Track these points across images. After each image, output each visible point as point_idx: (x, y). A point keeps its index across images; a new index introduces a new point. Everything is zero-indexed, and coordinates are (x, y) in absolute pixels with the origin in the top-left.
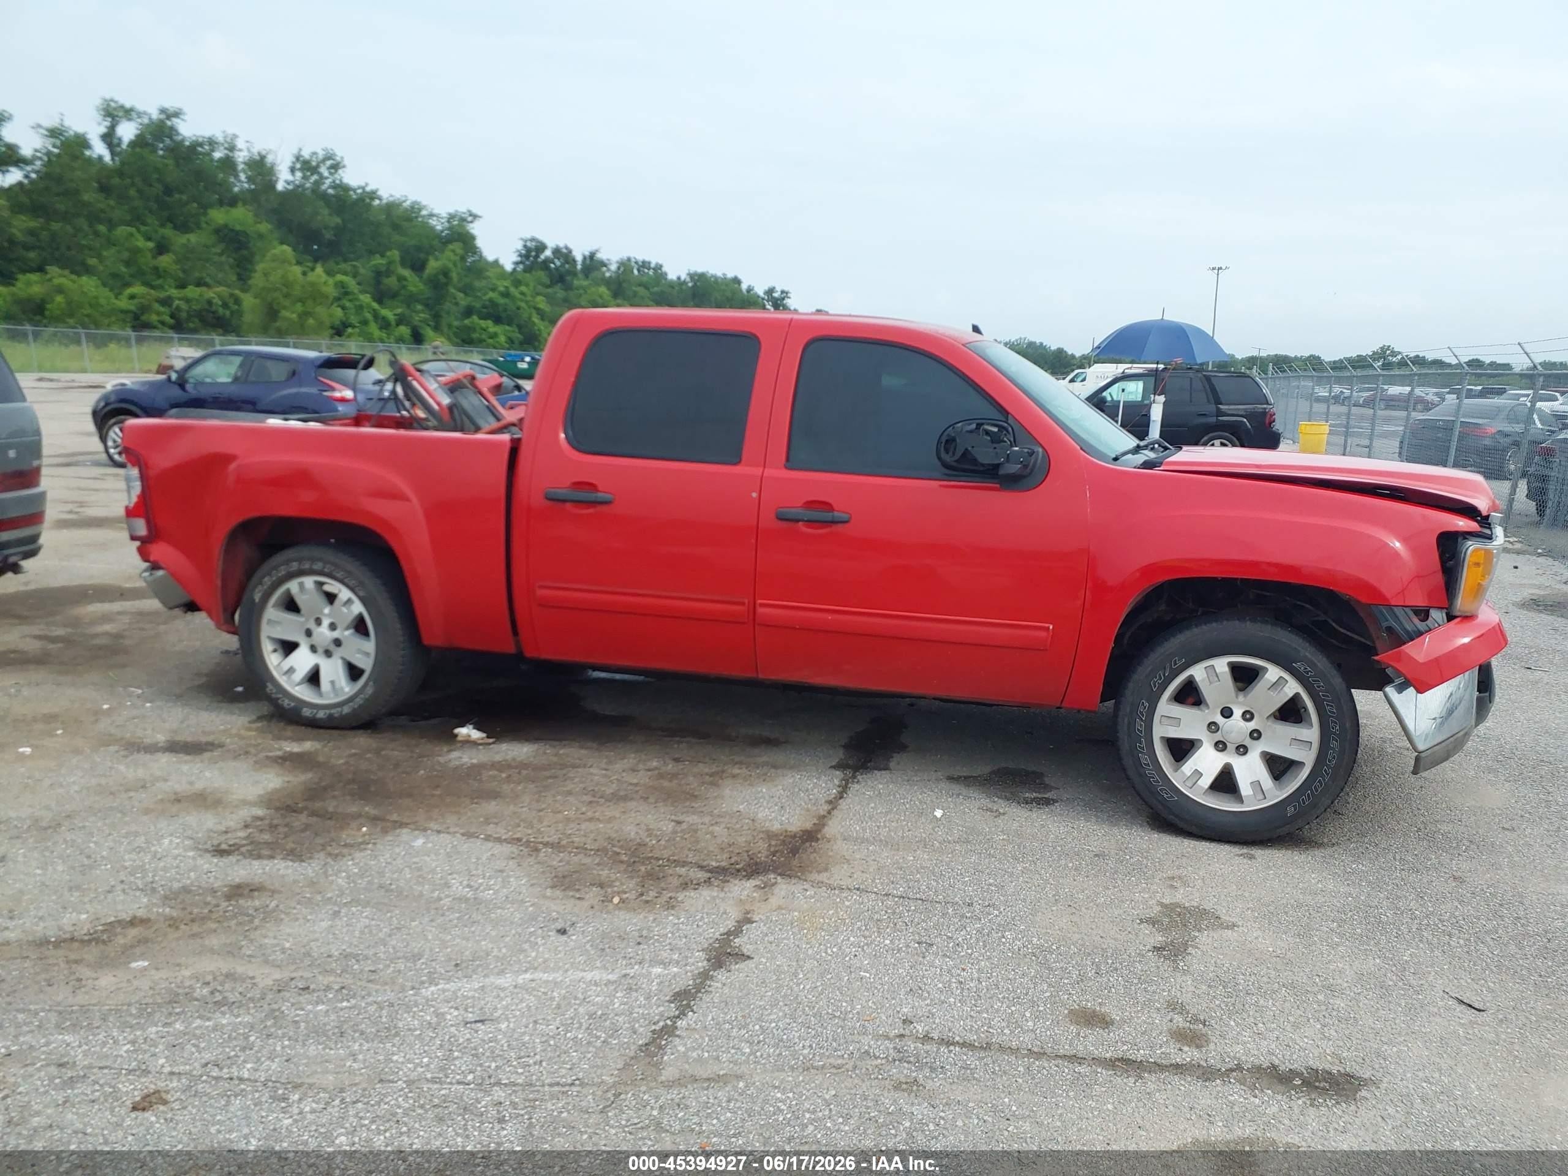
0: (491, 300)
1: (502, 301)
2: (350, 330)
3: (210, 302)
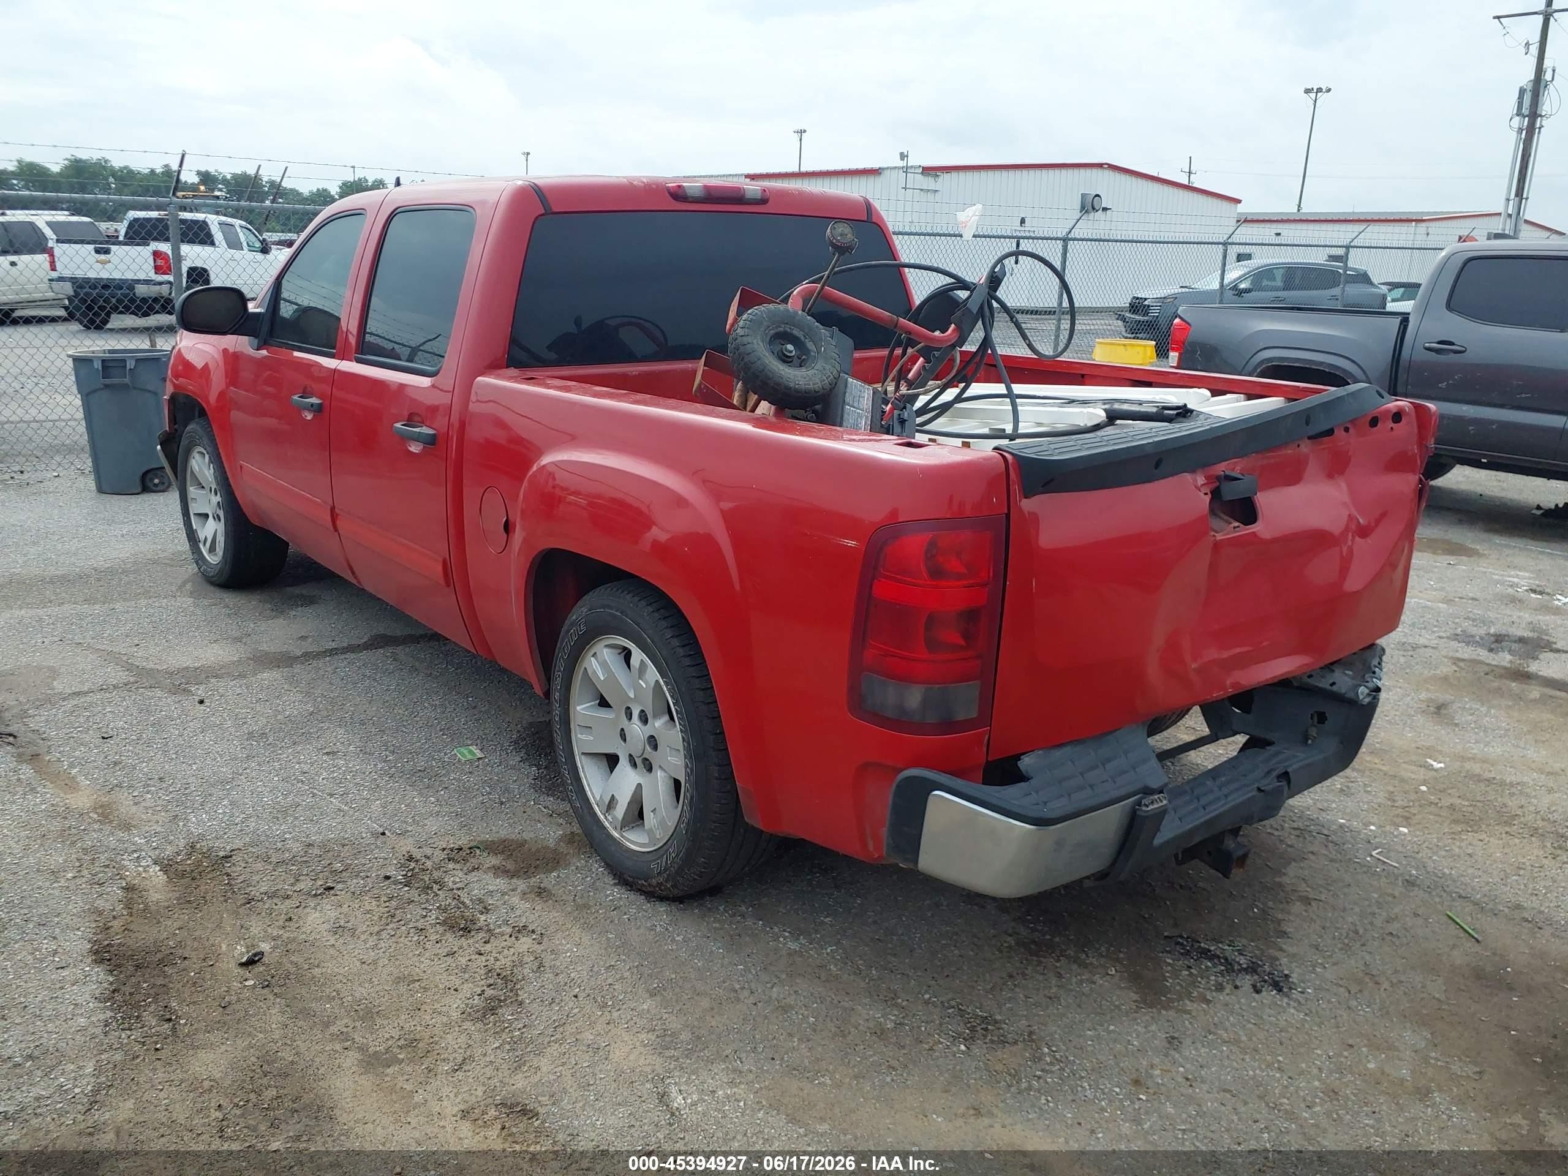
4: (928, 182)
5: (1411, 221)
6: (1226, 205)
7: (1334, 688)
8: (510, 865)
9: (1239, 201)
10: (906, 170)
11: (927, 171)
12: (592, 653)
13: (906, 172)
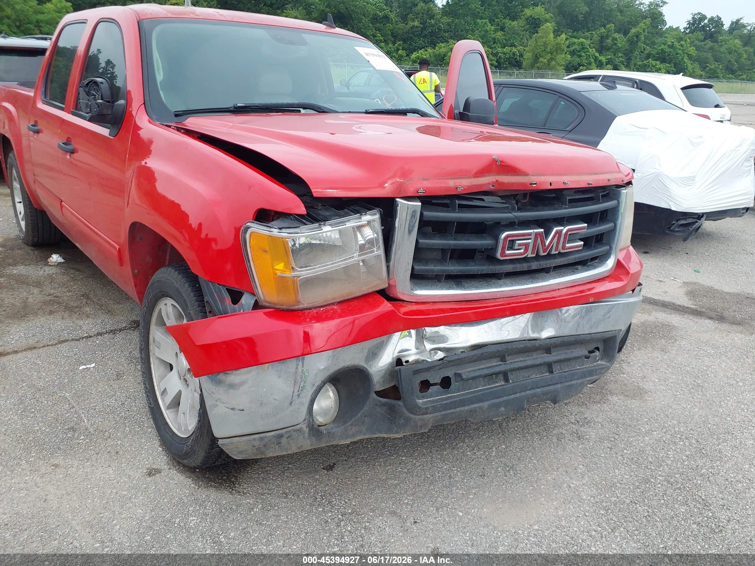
0: (662, 49)
1: (668, 50)
2: (581, 68)
3: (514, 54)
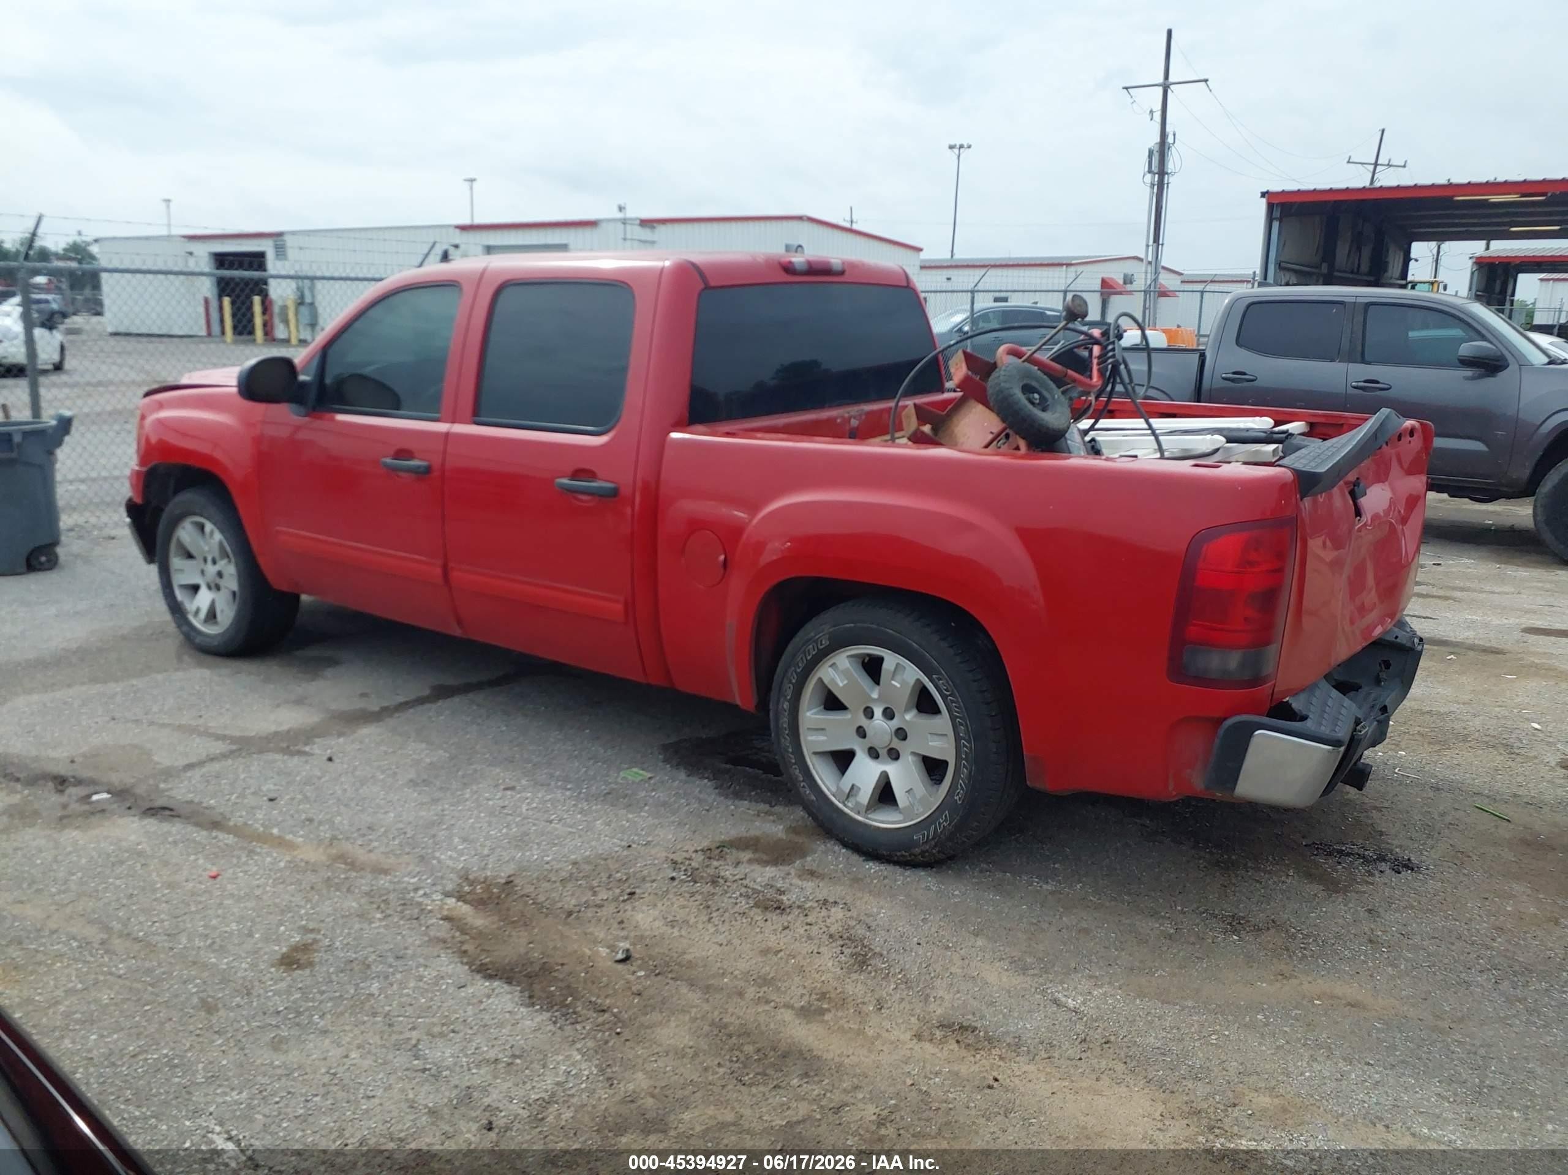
4: (645, 234)
5: (1061, 265)
6: (909, 253)
7: (1398, 640)
8: (765, 857)
9: (920, 250)
10: (624, 221)
11: (645, 223)
12: (830, 663)
13: (624, 224)
